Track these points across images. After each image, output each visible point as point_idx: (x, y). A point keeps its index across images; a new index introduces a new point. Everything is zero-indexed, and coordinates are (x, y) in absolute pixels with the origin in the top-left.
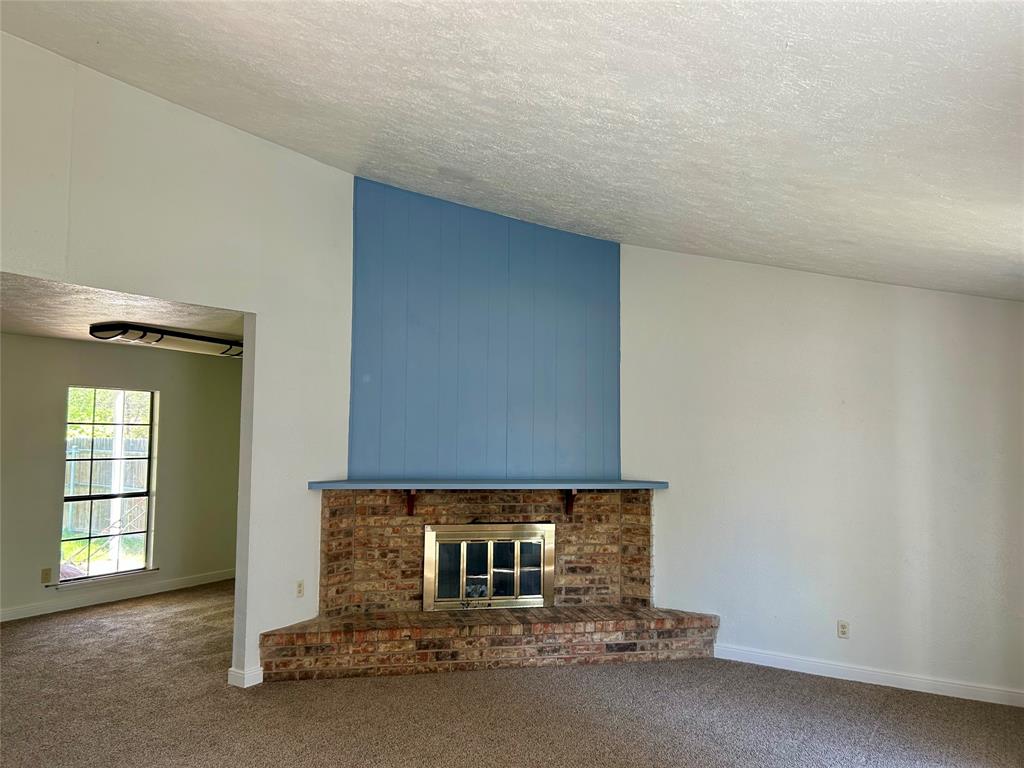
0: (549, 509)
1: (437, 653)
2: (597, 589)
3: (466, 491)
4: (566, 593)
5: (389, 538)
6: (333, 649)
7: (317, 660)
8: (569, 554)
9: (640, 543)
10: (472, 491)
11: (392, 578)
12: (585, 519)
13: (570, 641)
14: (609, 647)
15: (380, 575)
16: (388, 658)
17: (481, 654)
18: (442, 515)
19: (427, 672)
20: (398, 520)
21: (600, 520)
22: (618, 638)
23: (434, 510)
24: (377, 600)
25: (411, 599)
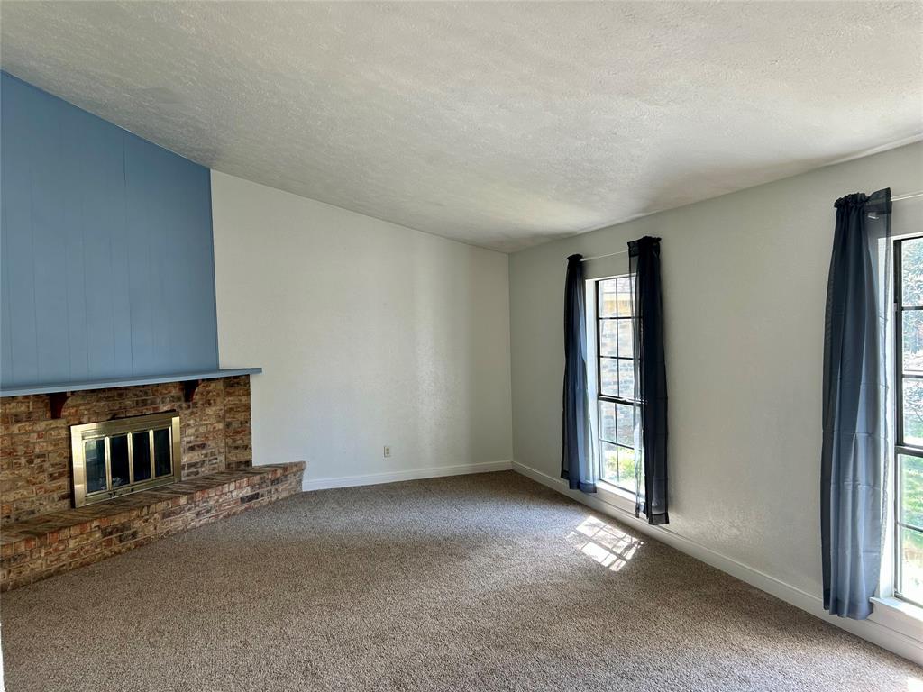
0: (174, 399)
1: (120, 536)
2: (210, 460)
3: (104, 390)
4: (189, 468)
5: (34, 443)
6: (26, 557)
7: (9, 572)
8: (189, 436)
9: (242, 419)
10: (110, 389)
11: (40, 483)
12: (199, 405)
13: (217, 501)
14: (242, 500)
15: (28, 482)
16: (78, 552)
17: (155, 529)
18: (84, 415)
19: (112, 556)
20: (42, 425)
21: (210, 404)
22: (247, 491)
23: (76, 411)
24: (27, 507)
25: (60, 499)
